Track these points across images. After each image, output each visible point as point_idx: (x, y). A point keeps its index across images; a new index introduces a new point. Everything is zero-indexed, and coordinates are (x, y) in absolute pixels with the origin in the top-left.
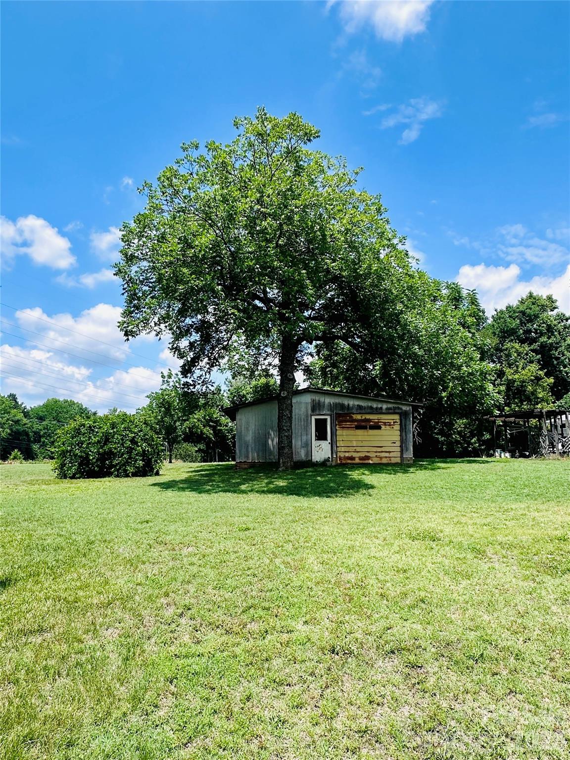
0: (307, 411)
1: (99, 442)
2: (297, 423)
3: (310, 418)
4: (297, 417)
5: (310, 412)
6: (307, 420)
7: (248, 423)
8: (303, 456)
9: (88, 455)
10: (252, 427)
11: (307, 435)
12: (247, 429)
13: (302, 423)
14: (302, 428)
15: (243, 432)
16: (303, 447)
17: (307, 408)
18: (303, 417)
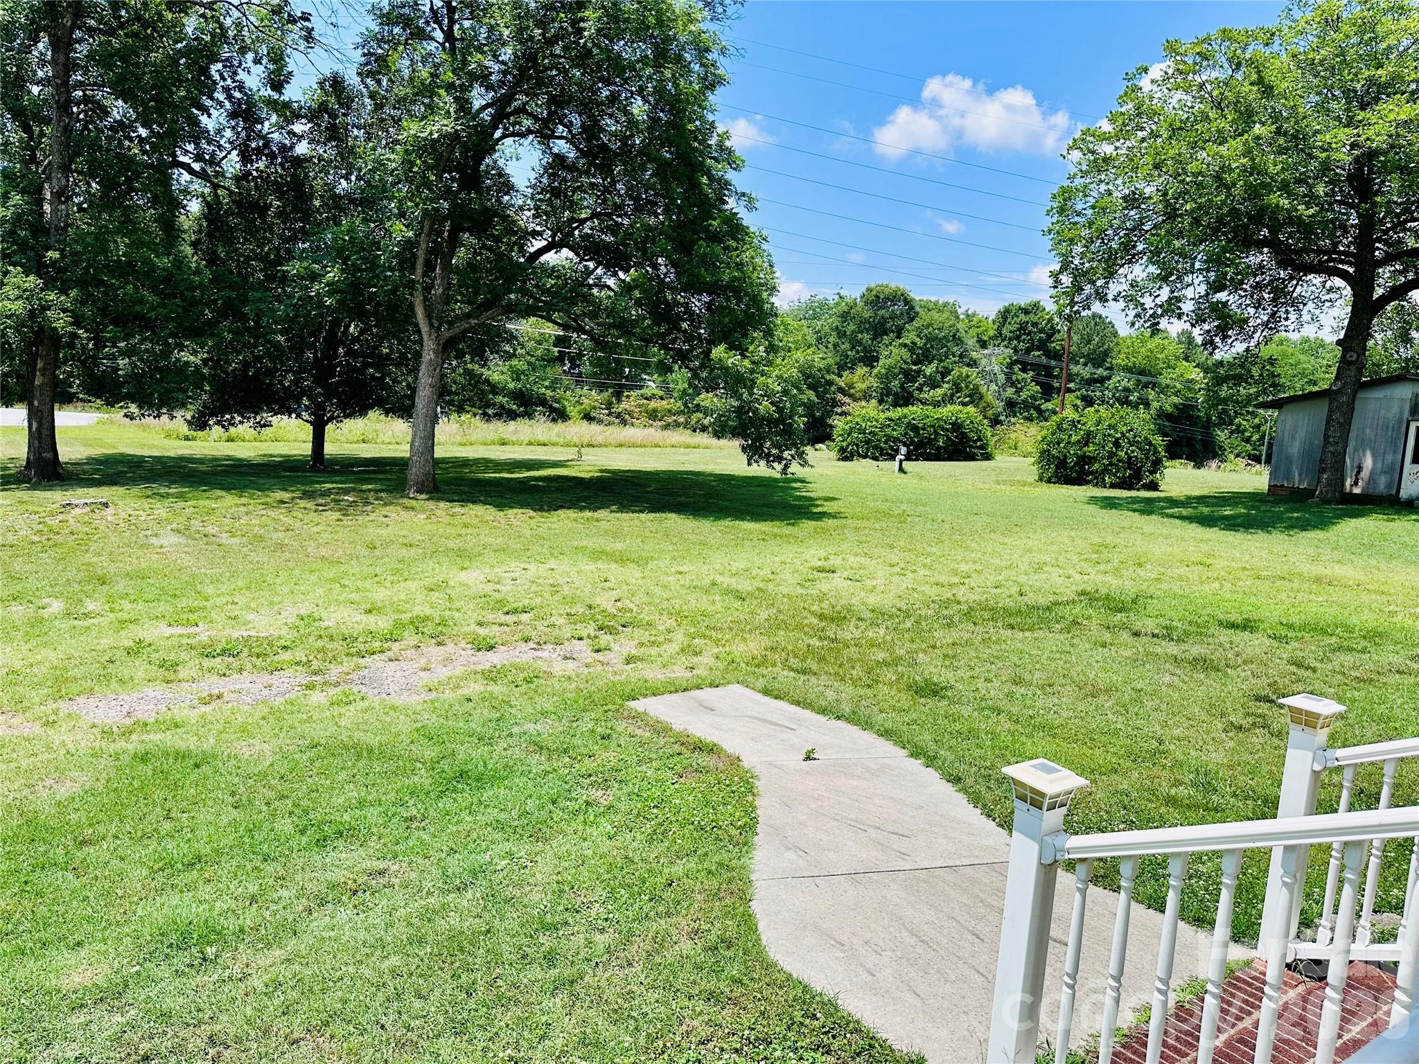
0: (1401, 413)
1: (1078, 442)
2: (1379, 432)
3: (1405, 425)
4: (1381, 422)
5: (1406, 414)
6: (1400, 427)
7: (1295, 428)
8: (1382, 487)
9: (1065, 456)
10: (1301, 434)
11: (1395, 452)
12: (1293, 438)
13: (1390, 434)
14: (1386, 442)
15: (1286, 440)
16: (1385, 472)
17: (1401, 407)
18: (1391, 423)
